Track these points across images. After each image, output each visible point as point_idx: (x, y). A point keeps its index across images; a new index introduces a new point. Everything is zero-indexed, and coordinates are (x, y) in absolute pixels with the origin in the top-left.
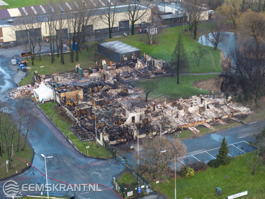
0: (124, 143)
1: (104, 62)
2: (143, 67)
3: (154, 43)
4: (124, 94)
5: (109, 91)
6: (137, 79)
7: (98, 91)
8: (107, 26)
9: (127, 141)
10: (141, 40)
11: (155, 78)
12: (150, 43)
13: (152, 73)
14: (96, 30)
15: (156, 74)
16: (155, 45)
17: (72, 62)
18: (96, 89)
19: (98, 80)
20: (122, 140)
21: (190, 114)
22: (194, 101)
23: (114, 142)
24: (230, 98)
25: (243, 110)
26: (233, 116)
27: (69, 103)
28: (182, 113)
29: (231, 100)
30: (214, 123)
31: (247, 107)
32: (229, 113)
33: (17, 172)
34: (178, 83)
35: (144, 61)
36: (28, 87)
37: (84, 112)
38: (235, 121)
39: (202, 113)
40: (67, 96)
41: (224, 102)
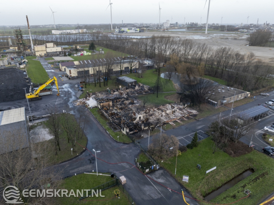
0: (137, 132)
1: (120, 87)
2: (139, 89)
3: (141, 77)
4: (132, 103)
5: (125, 102)
6: (137, 95)
7: (119, 102)
8: (120, 70)
9: (138, 131)
10: (135, 76)
11: (145, 94)
12: (139, 77)
13: (144, 92)
14: (114, 71)
15: (145, 92)
16: (142, 78)
17: (105, 86)
18: (118, 100)
19: (118, 95)
20: (136, 131)
21: (168, 114)
22: (168, 107)
23: (132, 132)
24: (186, 105)
25: (194, 112)
26: (190, 115)
27: (105, 109)
28: (164, 114)
29: (187, 106)
30: (181, 119)
31: (196, 110)
32: (187, 114)
33: (78, 154)
34: (157, 97)
35: (139, 86)
36: (84, 99)
37: (113, 114)
38: (192, 118)
39: (174, 114)
40: (104, 105)
41: (183, 108)
